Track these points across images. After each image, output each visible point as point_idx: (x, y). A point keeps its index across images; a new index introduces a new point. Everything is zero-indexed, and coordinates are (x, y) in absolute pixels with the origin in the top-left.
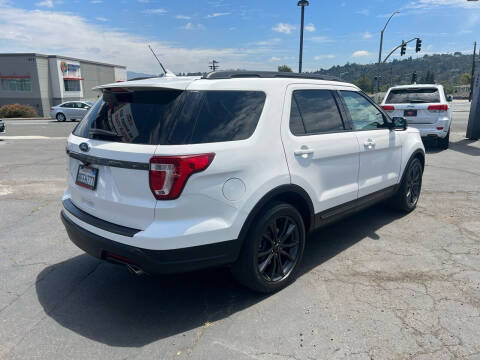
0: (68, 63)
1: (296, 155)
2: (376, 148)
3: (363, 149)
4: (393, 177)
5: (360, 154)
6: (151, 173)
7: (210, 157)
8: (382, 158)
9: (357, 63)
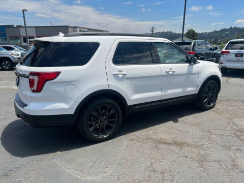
0: (82, 30)
1: (114, 75)
2: (175, 73)
3: (164, 73)
4: (192, 90)
5: (162, 76)
6: (30, 80)
7: (58, 74)
8: (183, 79)
9: (237, 27)
